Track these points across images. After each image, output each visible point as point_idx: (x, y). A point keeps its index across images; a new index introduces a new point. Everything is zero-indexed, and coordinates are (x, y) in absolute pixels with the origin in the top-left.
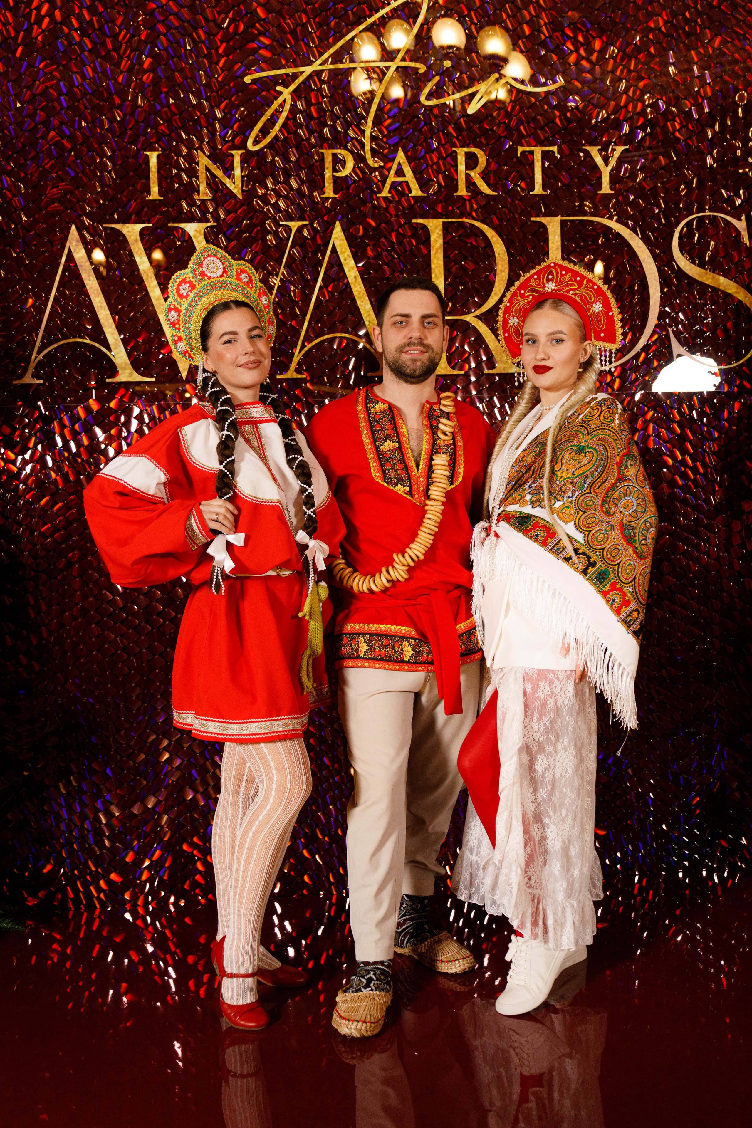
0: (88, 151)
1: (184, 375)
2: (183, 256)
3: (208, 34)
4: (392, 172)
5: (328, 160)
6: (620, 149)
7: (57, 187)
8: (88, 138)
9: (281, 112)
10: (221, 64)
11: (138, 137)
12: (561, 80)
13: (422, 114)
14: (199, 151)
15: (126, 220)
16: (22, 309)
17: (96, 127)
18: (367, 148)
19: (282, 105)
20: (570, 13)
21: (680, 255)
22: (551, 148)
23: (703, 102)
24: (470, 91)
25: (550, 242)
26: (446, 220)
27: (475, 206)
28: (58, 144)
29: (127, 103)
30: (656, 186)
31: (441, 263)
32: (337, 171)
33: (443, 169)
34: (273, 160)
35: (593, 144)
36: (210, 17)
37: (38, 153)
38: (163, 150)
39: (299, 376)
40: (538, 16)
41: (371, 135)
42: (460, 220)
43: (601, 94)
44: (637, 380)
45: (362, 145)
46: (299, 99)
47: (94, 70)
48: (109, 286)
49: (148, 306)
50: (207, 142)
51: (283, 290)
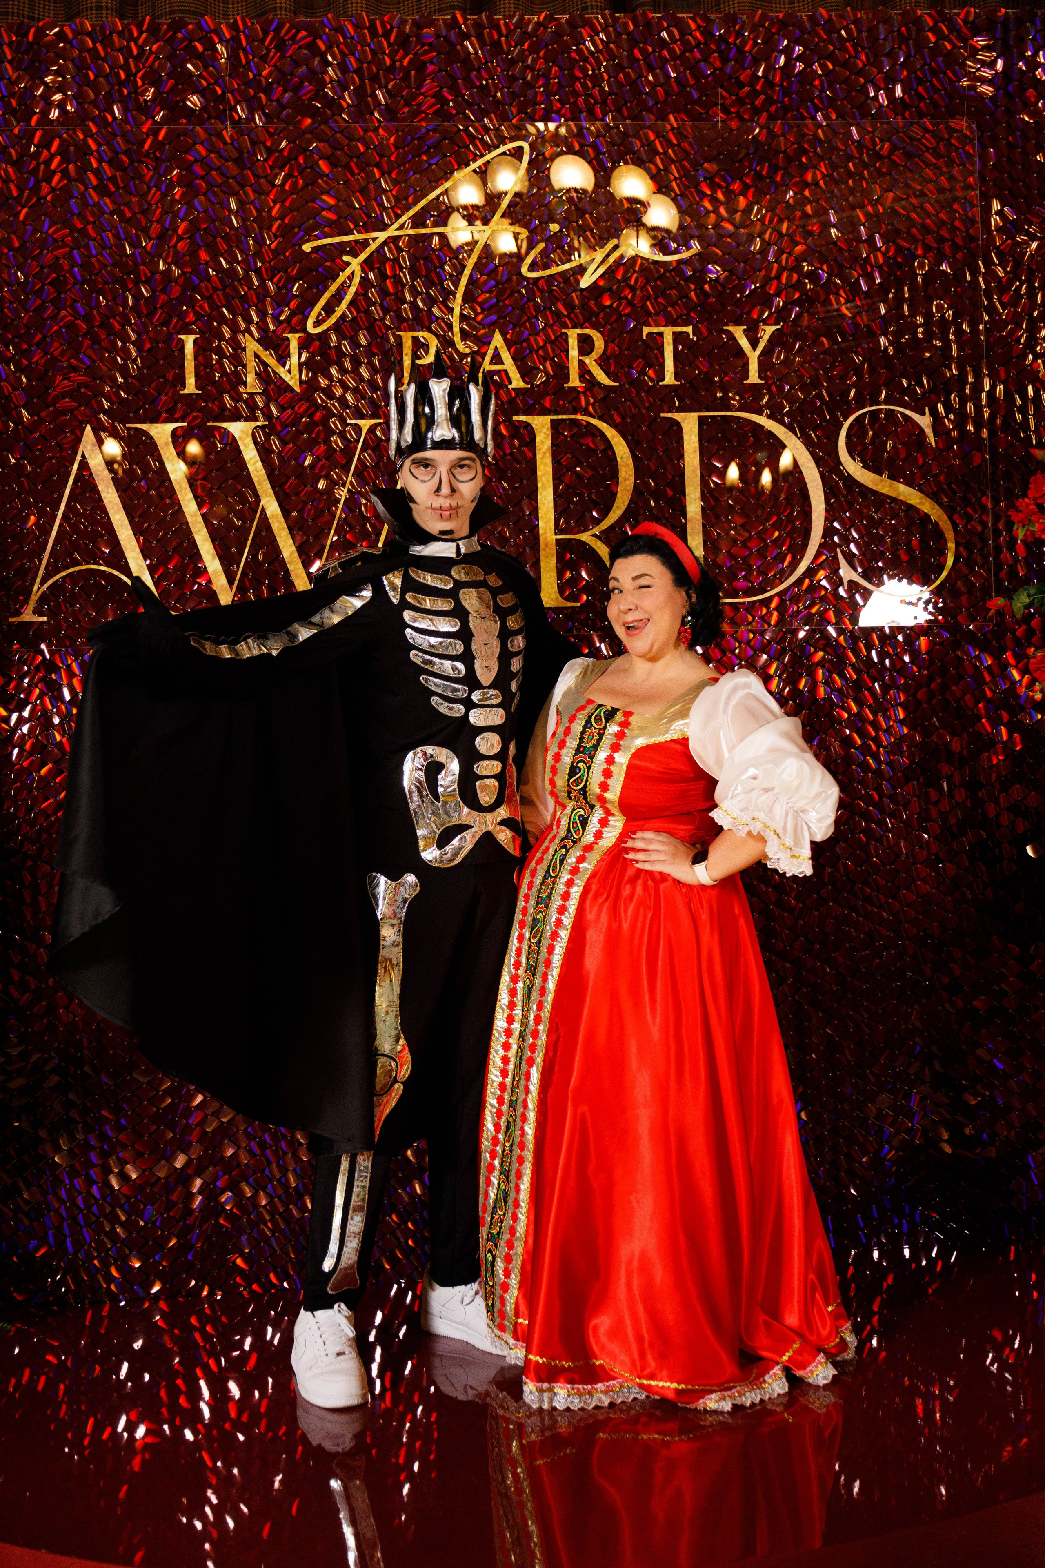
0: (108, 335)
2: (226, 463)
3: (258, 192)
4: (488, 359)
5: (408, 345)
6: (770, 329)
7: (69, 379)
8: (108, 318)
9: (349, 287)
10: (274, 229)
11: (171, 317)
12: (696, 246)
13: (524, 287)
14: (246, 334)
15: (154, 420)
16: (22, 529)
17: (117, 305)
18: (456, 329)
19: (351, 277)
20: (705, 165)
21: (849, 458)
22: (684, 329)
23: (872, 270)
25: (685, 443)
26: (555, 417)
27: (592, 400)
28: (71, 326)
29: (157, 276)
30: (818, 375)
31: (550, 469)
32: (419, 358)
33: (551, 354)
34: (339, 343)
35: (737, 323)
36: (260, 172)
37: (45, 337)
38: (202, 333)
40: (666, 169)
41: (462, 315)
42: (573, 417)
43: (745, 262)
44: (799, 612)
45: (450, 327)
46: (372, 270)
47: (117, 236)
48: (132, 500)
49: (181, 525)
50: (257, 323)
51: (352, 503)
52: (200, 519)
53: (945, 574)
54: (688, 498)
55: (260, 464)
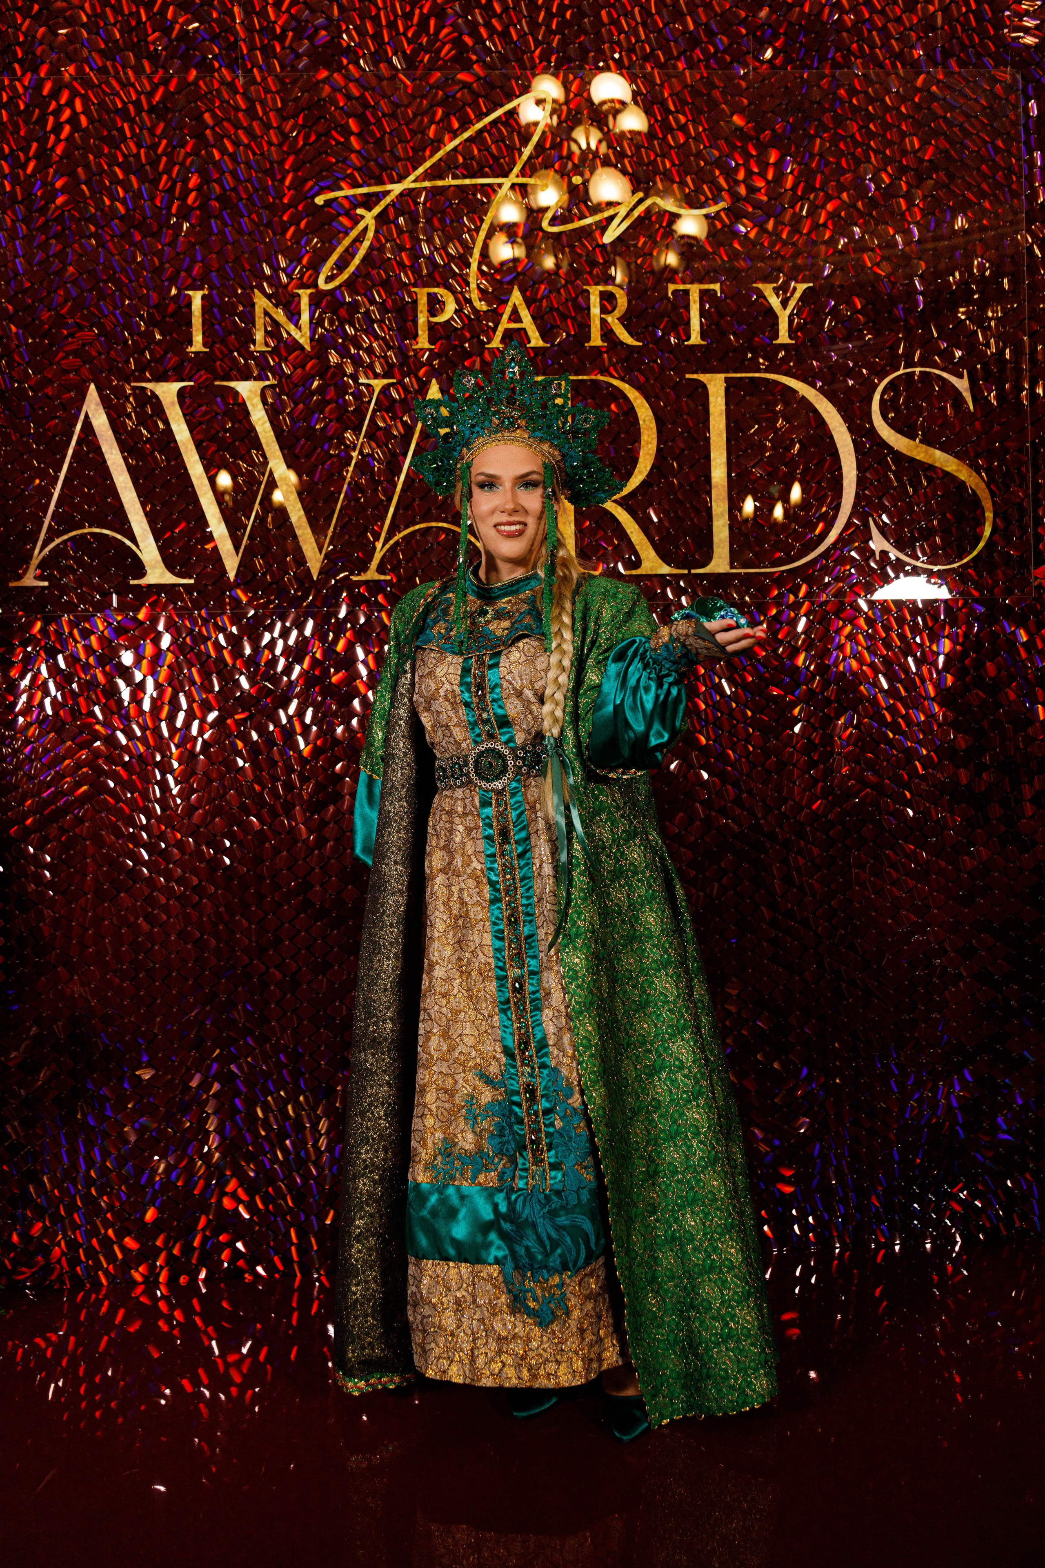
1: (232, 575)
4: (505, 317)
5: (423, 302)
6: (802, 287)
7: (73, 336)
8: (114, 273)
9: (362, 241)
10: (287, 183)
11: (178, 272)
12: (725, 200)
14: (256, 291)
15: (161, 378)
16: (23, 491)
18: (473, 286)
19: (365, 231)
20: (735, 117)
21: (883, 422)
22: (712, 286)
23: (910, 227)
24: (606, 214)
25: (711, 406)
27: (614, 360)
28: (77, 282)
32: (434, 316)
33: (572, 314)
35: (766, 280)
36: (274, 124)
37: (49, 293)
38: (211, 289)
39: (382, 577)
40: (695, 120)
41: (479, 271)
42: (594, 377)
43: (776, 217)
45: (468, 284)
46: (386, 224)
48: (137, 463)
49: (187, 487)
51: (364, 466)
52: (206, 481)
53: (982, 545)
54: (713, 463)
55: (268, 425)
